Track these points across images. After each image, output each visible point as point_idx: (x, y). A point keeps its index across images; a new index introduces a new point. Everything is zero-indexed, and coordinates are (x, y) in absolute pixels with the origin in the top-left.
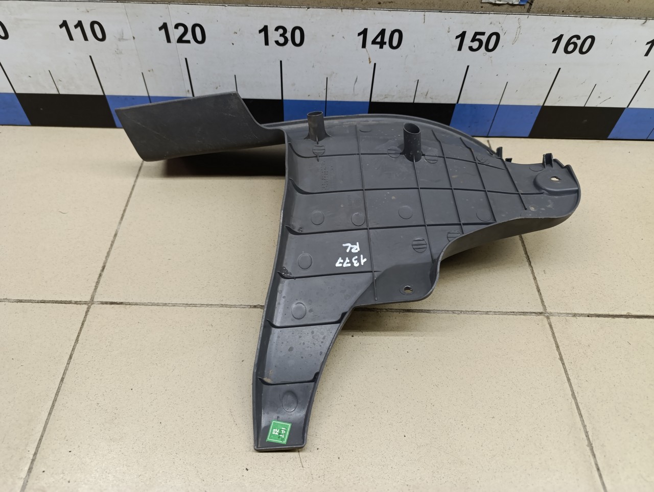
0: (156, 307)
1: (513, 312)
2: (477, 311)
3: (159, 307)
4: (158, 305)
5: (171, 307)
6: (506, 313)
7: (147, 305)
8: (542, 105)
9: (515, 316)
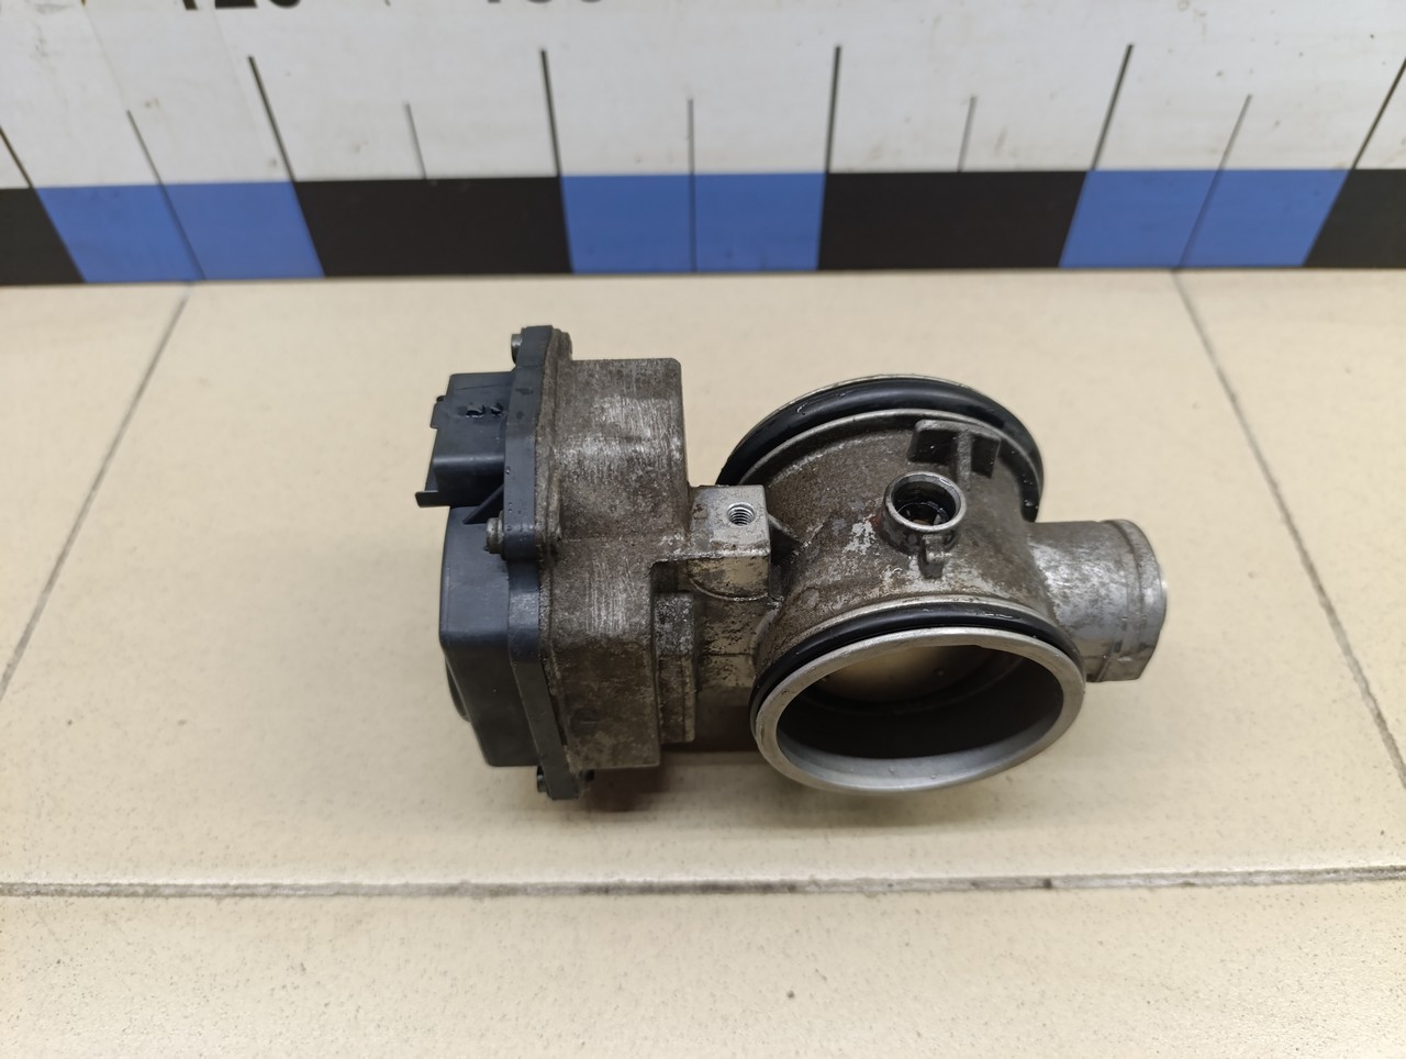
0: (123, 901)
1: (1336, 871)
2: (1214, 875)
3: (131, 900)
4: (130, 892)
5: (171, 900)
6: (1310, 877)
7: (93, 895)
8: (1348, 165)
9: (1342, 886)
